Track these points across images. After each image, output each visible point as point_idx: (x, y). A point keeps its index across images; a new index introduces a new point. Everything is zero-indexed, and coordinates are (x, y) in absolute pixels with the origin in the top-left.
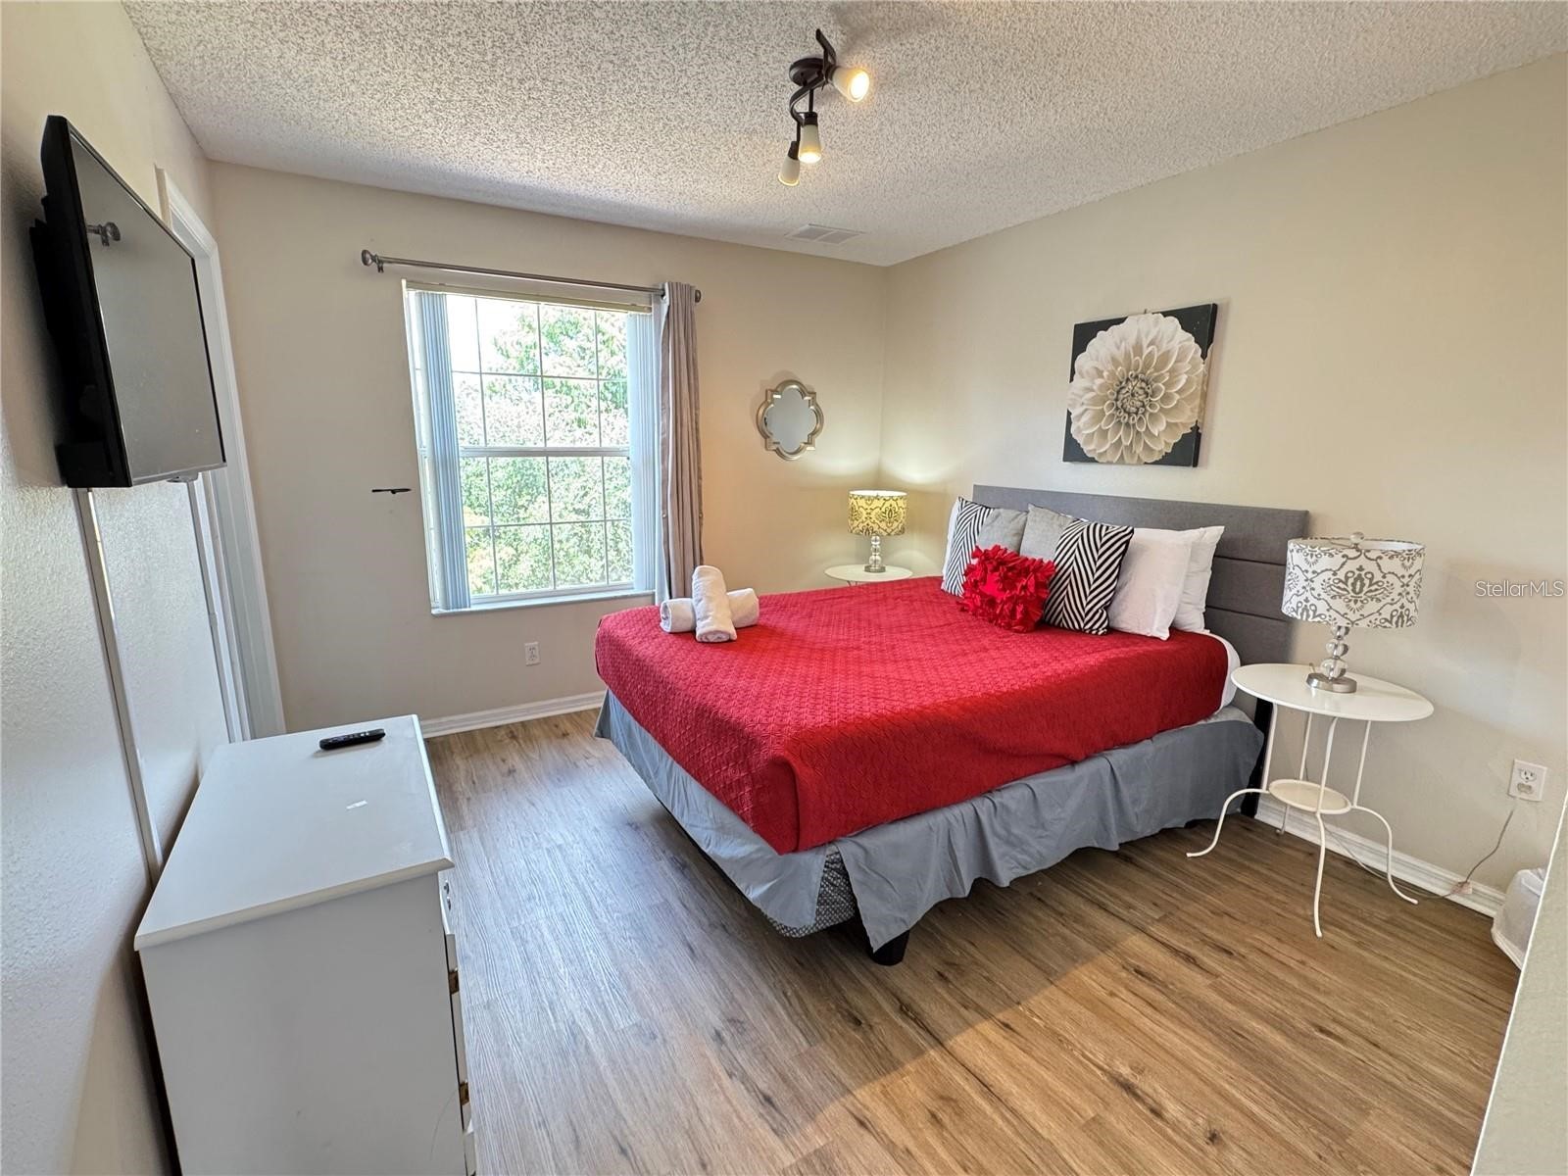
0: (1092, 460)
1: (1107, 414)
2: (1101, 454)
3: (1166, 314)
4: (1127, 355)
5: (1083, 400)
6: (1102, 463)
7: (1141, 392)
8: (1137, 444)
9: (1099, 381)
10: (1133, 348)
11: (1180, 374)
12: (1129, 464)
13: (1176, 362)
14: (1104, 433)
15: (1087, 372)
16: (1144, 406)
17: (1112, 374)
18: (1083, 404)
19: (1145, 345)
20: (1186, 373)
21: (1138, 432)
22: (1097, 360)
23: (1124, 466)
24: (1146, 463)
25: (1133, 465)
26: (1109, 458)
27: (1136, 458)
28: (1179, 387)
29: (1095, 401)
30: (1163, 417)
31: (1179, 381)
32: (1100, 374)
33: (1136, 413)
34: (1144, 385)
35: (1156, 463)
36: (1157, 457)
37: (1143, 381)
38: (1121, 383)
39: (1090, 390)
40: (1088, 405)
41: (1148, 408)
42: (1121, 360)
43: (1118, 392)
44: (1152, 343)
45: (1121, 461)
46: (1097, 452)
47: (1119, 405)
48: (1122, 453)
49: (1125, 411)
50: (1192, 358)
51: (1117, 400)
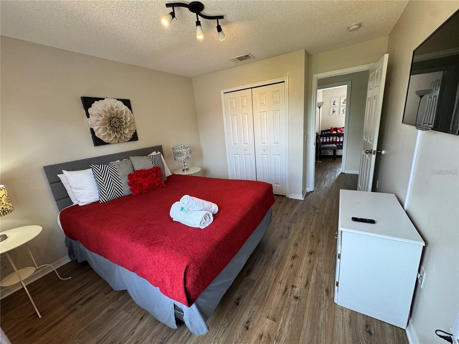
0: (108, 144)
1: (108, 128)
2: (111, 141)
3: (118, 100)
4: (109, 111)
5: (97, 124)
6: (112, 144)
7: (118, 122)
8: (122, 136)
9: (101, 118)
10: (111, 108)
11: (127, 117)
12: (121, 143)
13: (125, 114)
14: (110, 135)
15: (95, 114)
16: (120, 126)
17: (106, 116)
18: (97, 125)
19: (114, 108)
20: (129, 117)
21: (121, 133)
22: (98, 111)
23: (120, 144)
24: (126, 141)
25: (123, 142)
26: (114, 142)
27: (123, 141)
28: (129, 120)
29: (102, 124)
30: (127, 129)
31: (128, 119)
32: (101, 116)
33: (119, 128)
34: (118, 120)
35: (129, 141)
36: (129, 139)
37: (117, 118)
38: (110, 119)
39: (98, 121)
40: (99, 126)
41: (122, 126)
42: (108, 112)
43: (110, 122)
44: (116, 108)
45: (119, 142)
46: (109, 140)
47: (112, 126)
48: (118, 140)
49: (115, 128)
50: (129, 113)
51: (110, 124)
